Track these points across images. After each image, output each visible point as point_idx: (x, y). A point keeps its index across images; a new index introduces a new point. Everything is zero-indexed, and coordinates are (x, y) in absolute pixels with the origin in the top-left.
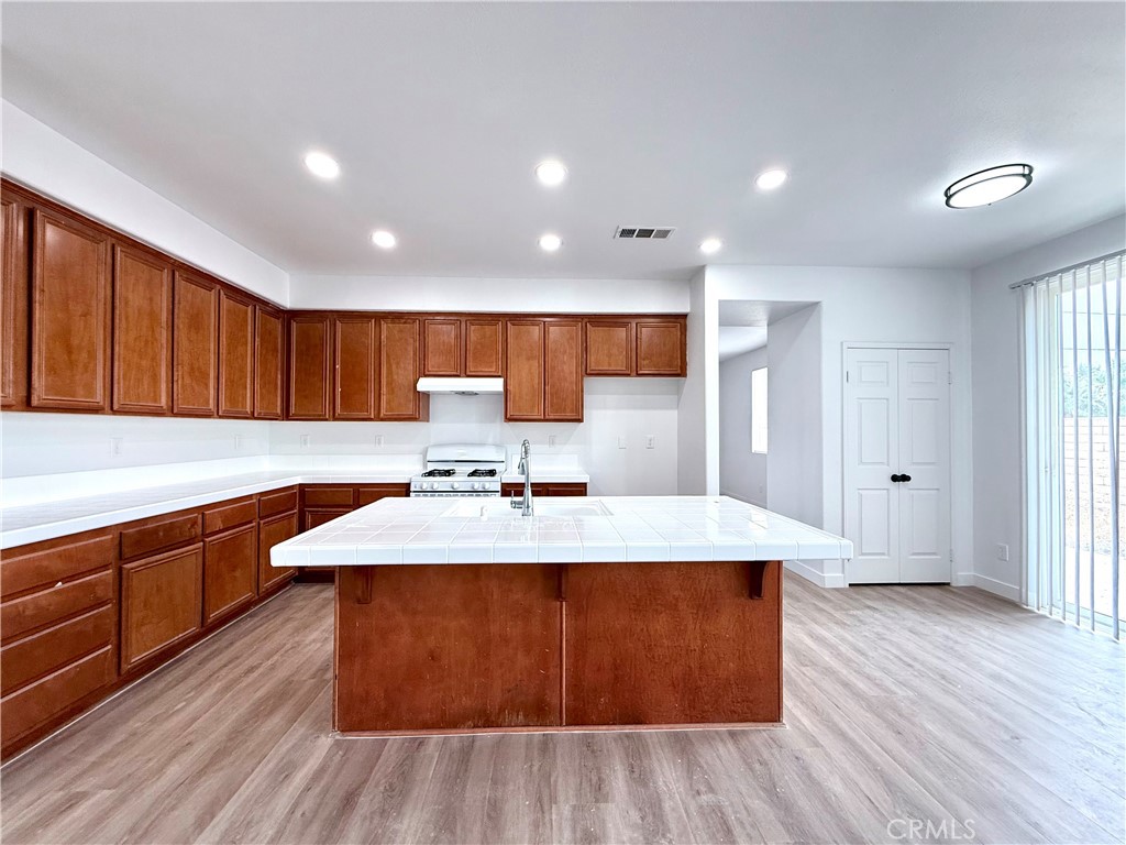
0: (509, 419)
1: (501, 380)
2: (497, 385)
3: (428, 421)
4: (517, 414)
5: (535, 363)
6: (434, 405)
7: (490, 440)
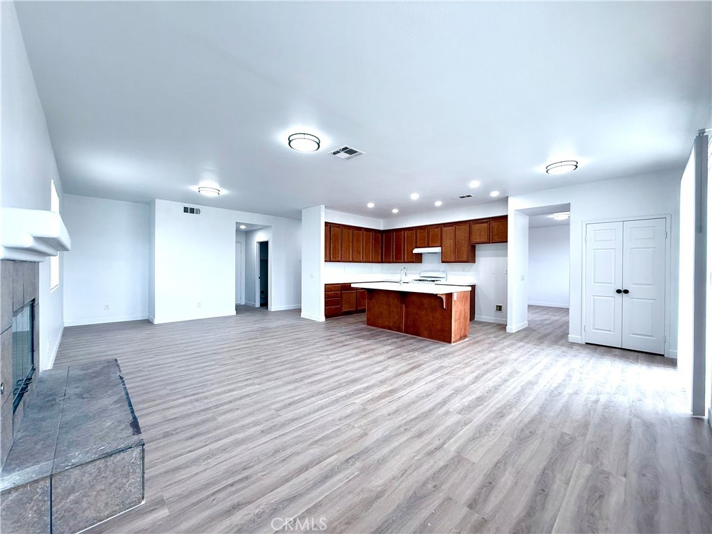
0: (442, 262)
1: (440, 248)
2: (438, 250)
3: (421, 262)
4: (445, 260)
5: (452, 241)
6: (424, 258)
7: (441, 270)
